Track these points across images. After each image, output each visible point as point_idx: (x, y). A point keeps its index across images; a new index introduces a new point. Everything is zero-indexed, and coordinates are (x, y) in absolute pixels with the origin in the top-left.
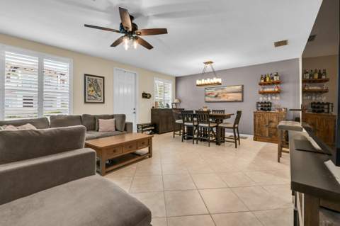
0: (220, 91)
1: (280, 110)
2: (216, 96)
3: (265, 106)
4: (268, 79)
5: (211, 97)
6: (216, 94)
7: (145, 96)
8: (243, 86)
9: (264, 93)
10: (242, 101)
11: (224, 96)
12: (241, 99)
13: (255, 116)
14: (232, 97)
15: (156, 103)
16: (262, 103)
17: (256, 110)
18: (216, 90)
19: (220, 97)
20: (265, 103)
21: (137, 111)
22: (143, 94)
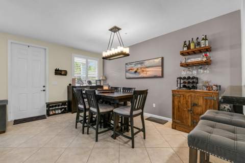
0: (139, 66)
1: (209, 88)
2: (136, 72)
3: (189, 83)
4: (192, 46)
5: (131, 73)
6: (135, 69)
7: (58, 72)
8: (163, 59)
9: (187, 65)
10: (162, 76)
11: (143, 71)
12: (161, 75)
13: (173, 96)
14: (151, 72)
15: (74, 80)
16: (185, 78)
17: (175, 88)
18: (135, 65)
19: (139, 73)
20: (189, 78)
21: (47, 89)
22: (56, 70)
